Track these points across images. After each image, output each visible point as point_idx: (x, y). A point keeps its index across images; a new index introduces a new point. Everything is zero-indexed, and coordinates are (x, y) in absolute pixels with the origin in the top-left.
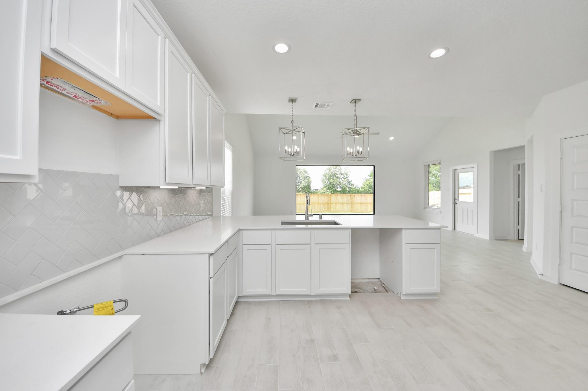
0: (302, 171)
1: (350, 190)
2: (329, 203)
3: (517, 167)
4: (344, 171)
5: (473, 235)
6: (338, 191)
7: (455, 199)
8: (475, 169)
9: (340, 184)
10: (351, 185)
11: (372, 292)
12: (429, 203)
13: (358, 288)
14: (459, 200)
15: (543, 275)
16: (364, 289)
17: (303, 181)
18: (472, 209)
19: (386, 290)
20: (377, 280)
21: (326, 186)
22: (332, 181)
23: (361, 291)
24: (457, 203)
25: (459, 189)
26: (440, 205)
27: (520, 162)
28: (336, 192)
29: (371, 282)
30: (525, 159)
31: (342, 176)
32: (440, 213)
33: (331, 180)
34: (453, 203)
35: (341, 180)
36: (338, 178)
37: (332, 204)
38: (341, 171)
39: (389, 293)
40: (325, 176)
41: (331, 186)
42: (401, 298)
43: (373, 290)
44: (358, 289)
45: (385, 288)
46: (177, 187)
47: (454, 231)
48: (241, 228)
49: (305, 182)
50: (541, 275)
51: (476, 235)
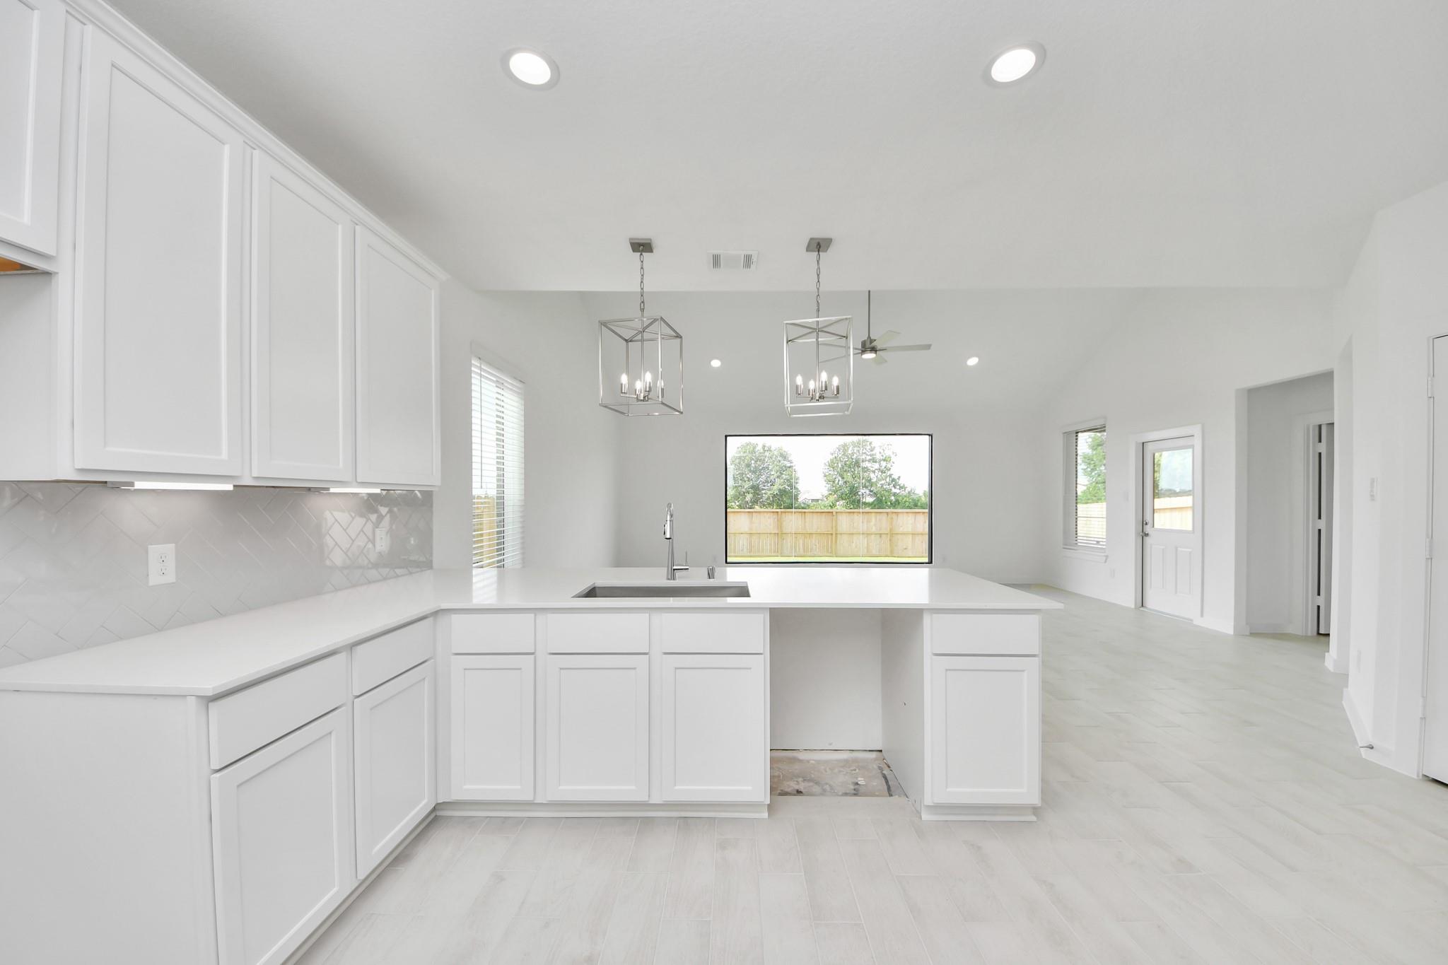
0: (776, 453)
1: (897, 501)
2: (832, 534)
3: (1313, 434)
4: (880, 453)
5: (1191, 620)
6: (865, 504)
7: (1144, 523)
8: (1197, 442)
9: (871, 486)
10: (898, 487)
11: (846, 794)
12: (1079, 535)
13: (811, 780)
14: (1156, 526)
15: (1372, 748)
16: (827, 784)
17: (778, 477)
18: (1190, 550)
19: (889, 788)
20: (874, 755)
21: (835, 492)
22: (850, 479)
23: (816, 789)
24: (1150, 533)
25: (1154, 498)
26: (1104, 540)
27: (1324, 420)
28: (858, 507)
29: (855, 760)
30: (1332, 409)
31: (876, 466)
32: (1105, 562)
33: (848, 476)
34: (1137, 534)
35: (872, 475)
36: (866, 470)
37: (839, 536)
38: (872, 453)
39: (895, 799)
40: (832, 465)
41: (847, 490)
42: (921, 818)
43: (852, 787)
44: (807, 784)
45: (887, 782)
46: (229, 487)
47: (1142, 609)
48: (444, 606)
49: (782, 480)
50: (1369, 749)
51: (1198, 621)
